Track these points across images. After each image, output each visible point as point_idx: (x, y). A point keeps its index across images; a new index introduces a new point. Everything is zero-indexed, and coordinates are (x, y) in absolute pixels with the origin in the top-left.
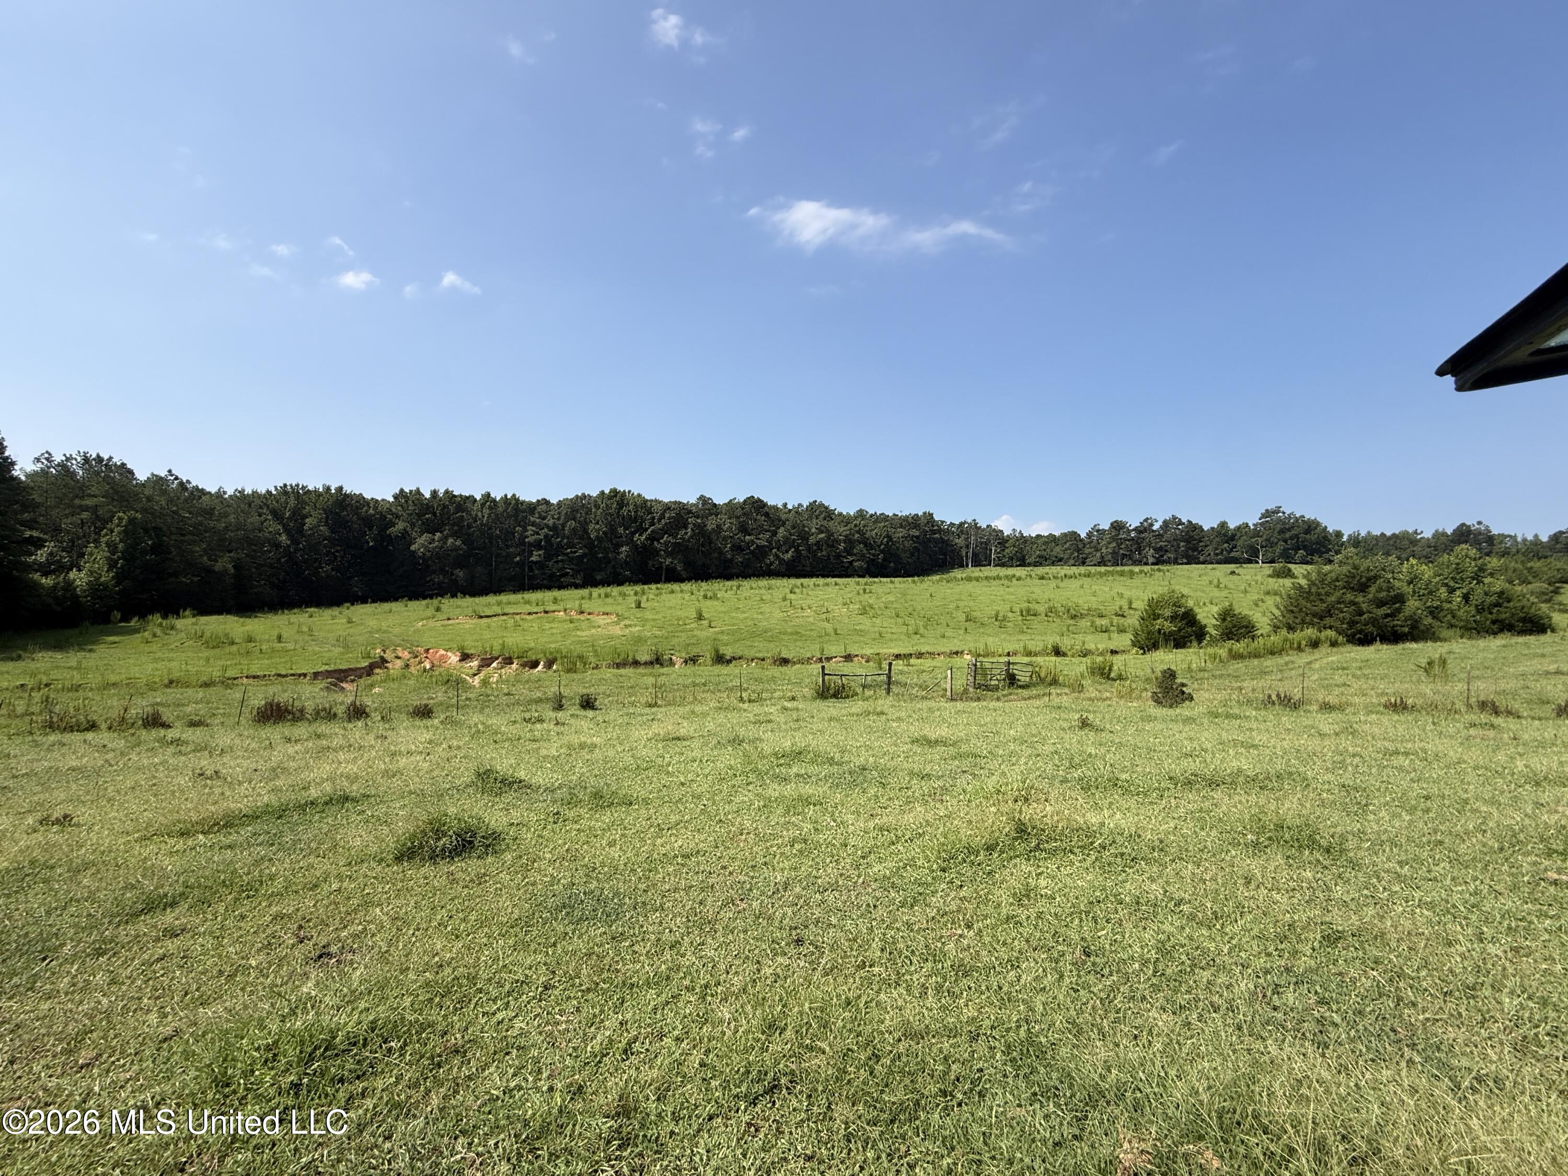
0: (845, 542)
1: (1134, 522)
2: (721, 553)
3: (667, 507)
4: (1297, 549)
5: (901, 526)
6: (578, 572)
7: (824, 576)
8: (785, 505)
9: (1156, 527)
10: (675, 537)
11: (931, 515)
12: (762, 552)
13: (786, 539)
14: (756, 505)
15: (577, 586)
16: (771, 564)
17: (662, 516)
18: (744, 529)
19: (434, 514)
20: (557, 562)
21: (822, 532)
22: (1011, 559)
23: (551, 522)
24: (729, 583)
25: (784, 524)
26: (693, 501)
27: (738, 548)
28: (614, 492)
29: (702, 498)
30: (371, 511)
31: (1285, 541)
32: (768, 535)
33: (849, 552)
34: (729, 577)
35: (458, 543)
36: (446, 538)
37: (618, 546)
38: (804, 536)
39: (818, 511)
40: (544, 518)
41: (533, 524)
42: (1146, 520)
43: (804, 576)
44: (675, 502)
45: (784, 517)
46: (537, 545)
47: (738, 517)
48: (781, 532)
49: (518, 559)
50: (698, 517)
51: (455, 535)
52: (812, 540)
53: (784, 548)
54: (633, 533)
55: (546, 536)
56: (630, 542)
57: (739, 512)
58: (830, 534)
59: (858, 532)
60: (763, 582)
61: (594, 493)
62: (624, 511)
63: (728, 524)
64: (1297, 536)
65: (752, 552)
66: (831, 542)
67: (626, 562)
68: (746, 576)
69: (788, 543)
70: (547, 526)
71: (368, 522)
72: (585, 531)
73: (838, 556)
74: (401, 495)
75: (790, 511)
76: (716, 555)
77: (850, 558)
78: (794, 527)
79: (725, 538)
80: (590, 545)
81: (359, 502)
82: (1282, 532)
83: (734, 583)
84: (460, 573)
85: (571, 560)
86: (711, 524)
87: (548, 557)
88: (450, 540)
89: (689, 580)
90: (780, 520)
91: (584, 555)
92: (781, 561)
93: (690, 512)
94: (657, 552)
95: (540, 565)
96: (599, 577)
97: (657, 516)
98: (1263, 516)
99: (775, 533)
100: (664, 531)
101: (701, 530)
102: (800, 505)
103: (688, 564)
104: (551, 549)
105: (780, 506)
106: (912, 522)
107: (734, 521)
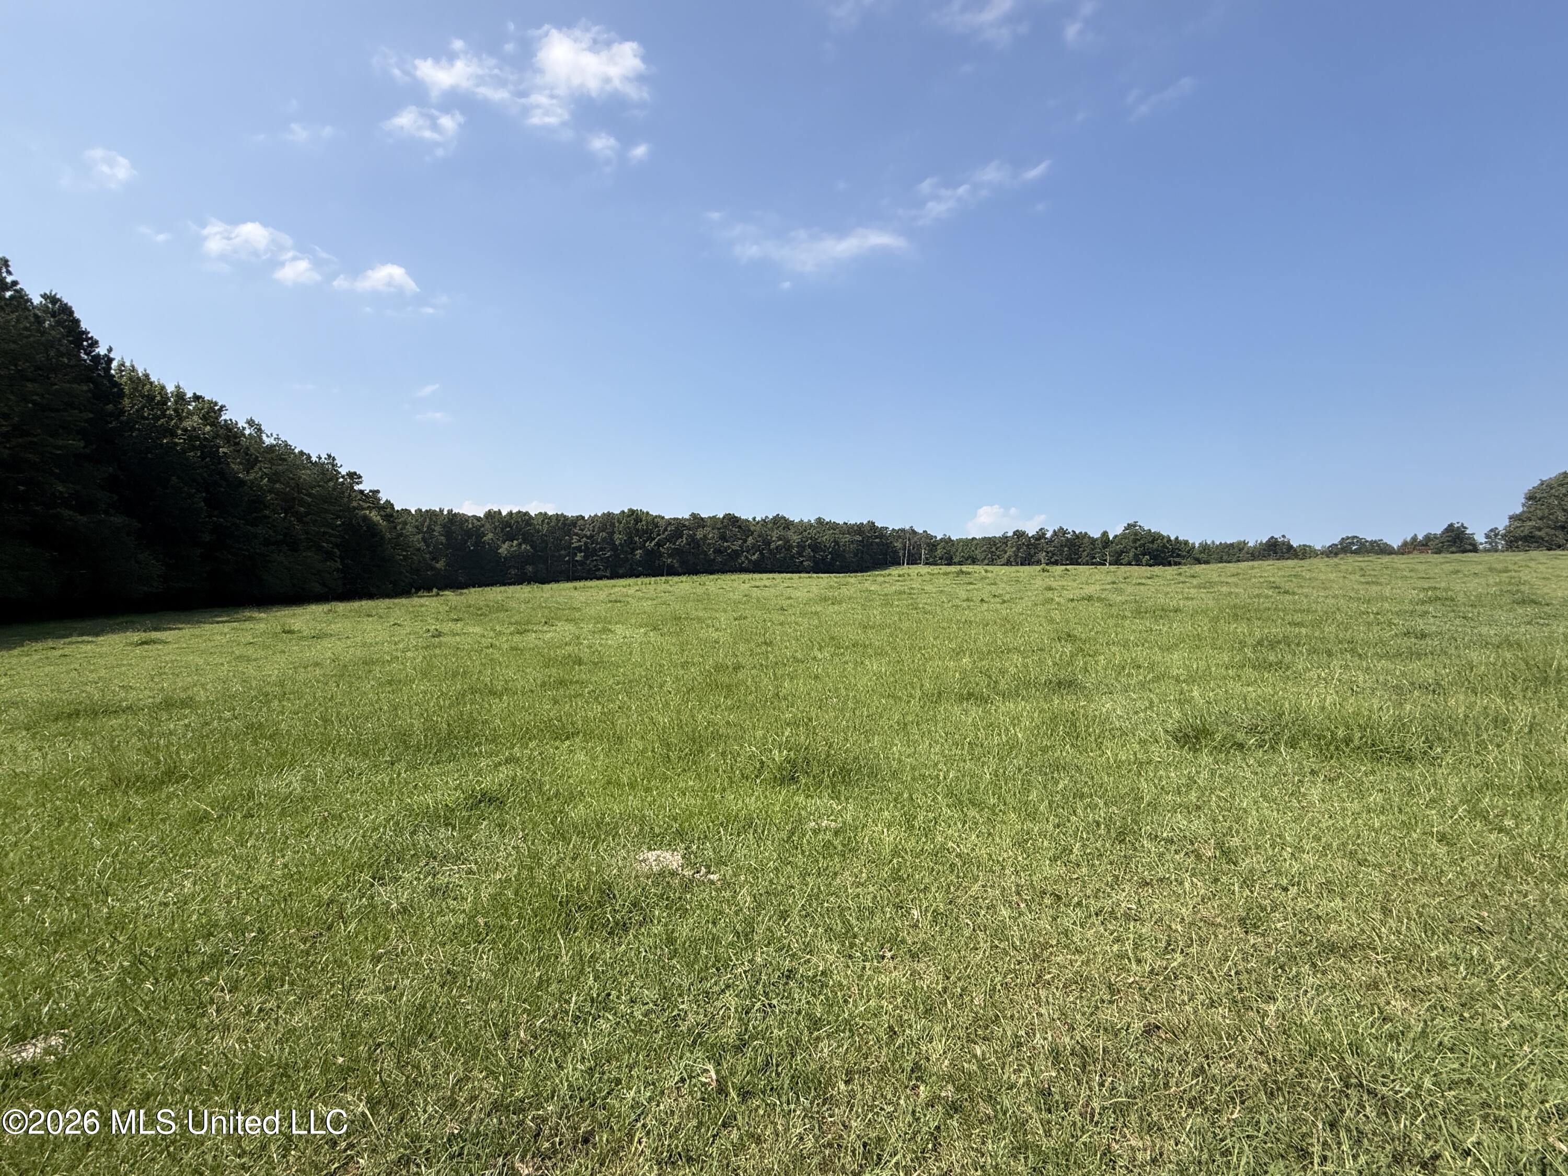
0: (798, 547)
1: (1031, 532)
2: (705, 554)
3: (669, 522)
4: (1144, 555)
5: (849, 533)
6: (606, 568)
7: (780, 572)
8: (754, 519)
9: (1048, 535)
10: (674, 544)
11: (873, 523)
12: (736, 554)
13: (754, 546)
14: (732, 520)
15: (608, 578)
16: (743, 562)
17: (666, 530)
18: (723, 538)
19: (511, 527)
20: (593, 561)
21: (781, 540)
22: (941, 558)
23: (588, 533)
24: (711, 577)
25: (752, 533)
26: (687, 516)
27: (718, 551)
28: (632, 512)
29: (693, 515)
30: (470, 526)
31: (1136, 548)
32: (740, 542)
33: (800, 554)
34: (712, 573)
35: (528, 548)
36: (520, 544)
37: (633, 550)
38: (768, 543)
39: (781, 523)
40: (582, 530)
41: (576, 534)
42: (1041, 529)
43: (766, 572)
44: (674, 519)
45: (752, 528)
46: (579, 549)
47: (719, 529)
48: (750, 540)
49: (567, 558)
50: (689, 530)
51: (525, 541)
52: (773, 546)
53: (751, 552)
54: (645, 542)
55: (586, 543)
56: (643, 547)
57: (719, 525)
58: (787, 541)
59: (811, 538)
60: (735, 576)
61: (617, 512)
62: (639, 526)
63: (712, 535)
64: (1144, 545)
65: (728, 554)
66: (788, 546)
67: (639, 561)
68: (724, 572)
69: (755, 548)
70: (586, 536)
71: (468, 534)
72: (612, 540)
73: (793, 557)
74: (490, 515)
75: (758, 522)
76: (702, 556)
77: (801, 559)
78: (759, 536)
79: (709, 544)
80: (614, 548)
81: (463, 519)
82: (1135, 541)
83: (715, 576)
84: (530, 568)
85: (602, 559)
86: (699, 534)
87: (586, 557)
88: (523, 546)
89: (684, 574)
90: (749, 530)
91: (611, 556)
92: (750, 561)
93: (684, 526)
94: (661, 555)
95: (582, 563)
96: (621, 572)
97: (662, 529)
98: (1126, 529)
99: (745, 541)
100: (668, 540)
101: (692, 539)
102: (767, 517)
103: (683, 563)
104: (589, 552)
105: (750, 519)
106: (859, 529)
107: (716, 531)
